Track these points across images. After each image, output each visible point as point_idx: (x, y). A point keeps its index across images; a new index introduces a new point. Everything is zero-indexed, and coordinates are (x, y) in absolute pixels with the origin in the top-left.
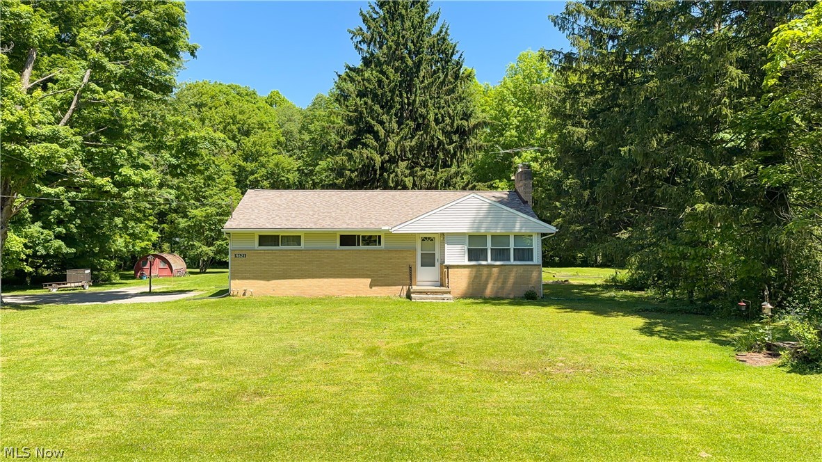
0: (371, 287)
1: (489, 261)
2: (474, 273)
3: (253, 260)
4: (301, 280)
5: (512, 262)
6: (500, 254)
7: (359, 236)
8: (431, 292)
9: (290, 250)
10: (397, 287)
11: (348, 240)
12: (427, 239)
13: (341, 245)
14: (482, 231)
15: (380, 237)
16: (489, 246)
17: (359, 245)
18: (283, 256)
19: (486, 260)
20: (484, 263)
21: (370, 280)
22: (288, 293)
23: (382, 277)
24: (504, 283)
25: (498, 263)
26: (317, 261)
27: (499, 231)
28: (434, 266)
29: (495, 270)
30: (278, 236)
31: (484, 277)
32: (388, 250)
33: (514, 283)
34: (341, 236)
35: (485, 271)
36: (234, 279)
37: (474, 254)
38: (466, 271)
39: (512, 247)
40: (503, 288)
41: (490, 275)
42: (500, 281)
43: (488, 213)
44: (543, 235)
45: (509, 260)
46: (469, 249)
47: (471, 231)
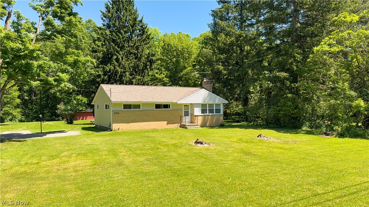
0: (167, 125)
1: (208, 114)
2: (203, 118)
3: (122, 115)
4: (141, 123)
5: (215, 114)
6: (211, 111)
7: (162, 105)
8: (192, 126)
9: (137, 111)
10: (176, 124)
11: (158, 106)
12: (186, 106)
13: (156, 108)
14: (206, 103)
15: (169, 105)
16: (208, 108)
17: (162, 108)
18: (134, 113)
19: (207, 113)
20: (206, 114)
21: (167, 122)
22: (136, 129)
23: (171, 120)
24: (212, 121)
25: (210, 114)
26: (147, 115)
27: (211, 102)
28: (188, 116)
29: (210, 117)
30: (131, 105)
31: (206, 119)
32: (173, 110)
33: (215, 121)
34: (156, 105)
35: (207, 117)
36: (114, 123)
37: (203, 111)
38: (201, 117)
39: (214, 108)
40: (212, 123)
41: (208, 118)
42: (211, 120)
43: (208, 96)
44: (224, 104)
45: (214, 113)
46: (202, 109)
47: (202, 103)
